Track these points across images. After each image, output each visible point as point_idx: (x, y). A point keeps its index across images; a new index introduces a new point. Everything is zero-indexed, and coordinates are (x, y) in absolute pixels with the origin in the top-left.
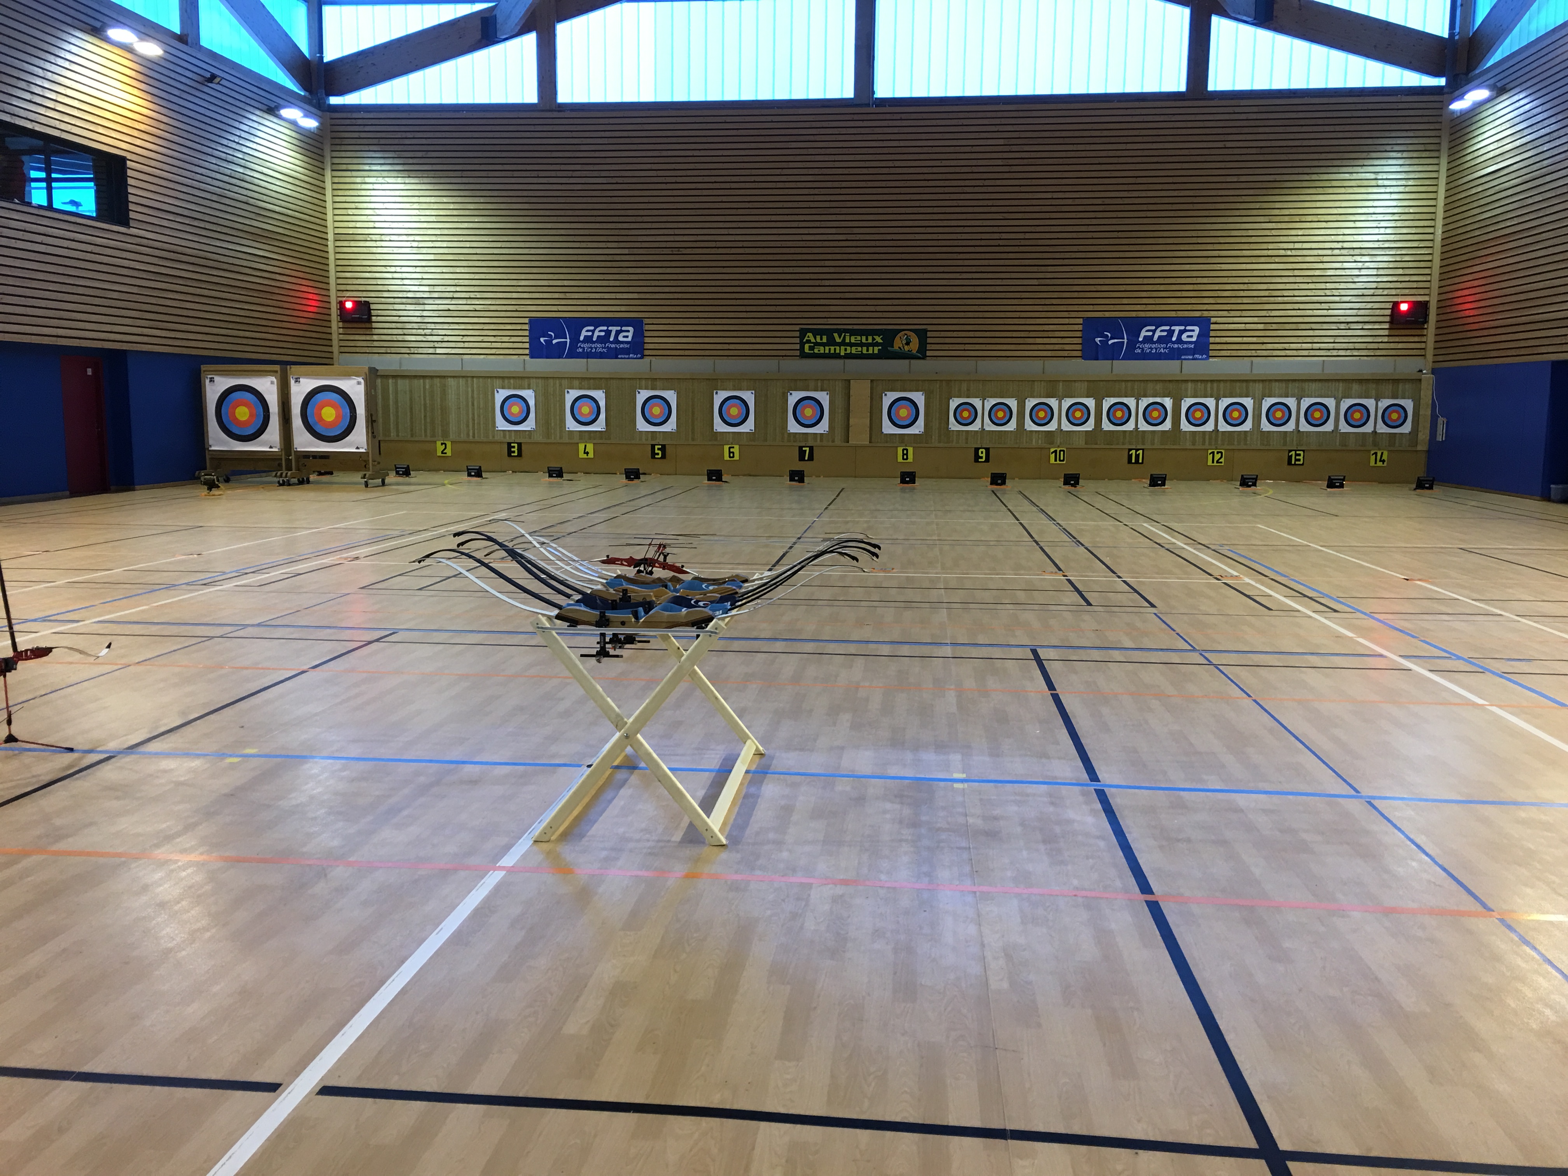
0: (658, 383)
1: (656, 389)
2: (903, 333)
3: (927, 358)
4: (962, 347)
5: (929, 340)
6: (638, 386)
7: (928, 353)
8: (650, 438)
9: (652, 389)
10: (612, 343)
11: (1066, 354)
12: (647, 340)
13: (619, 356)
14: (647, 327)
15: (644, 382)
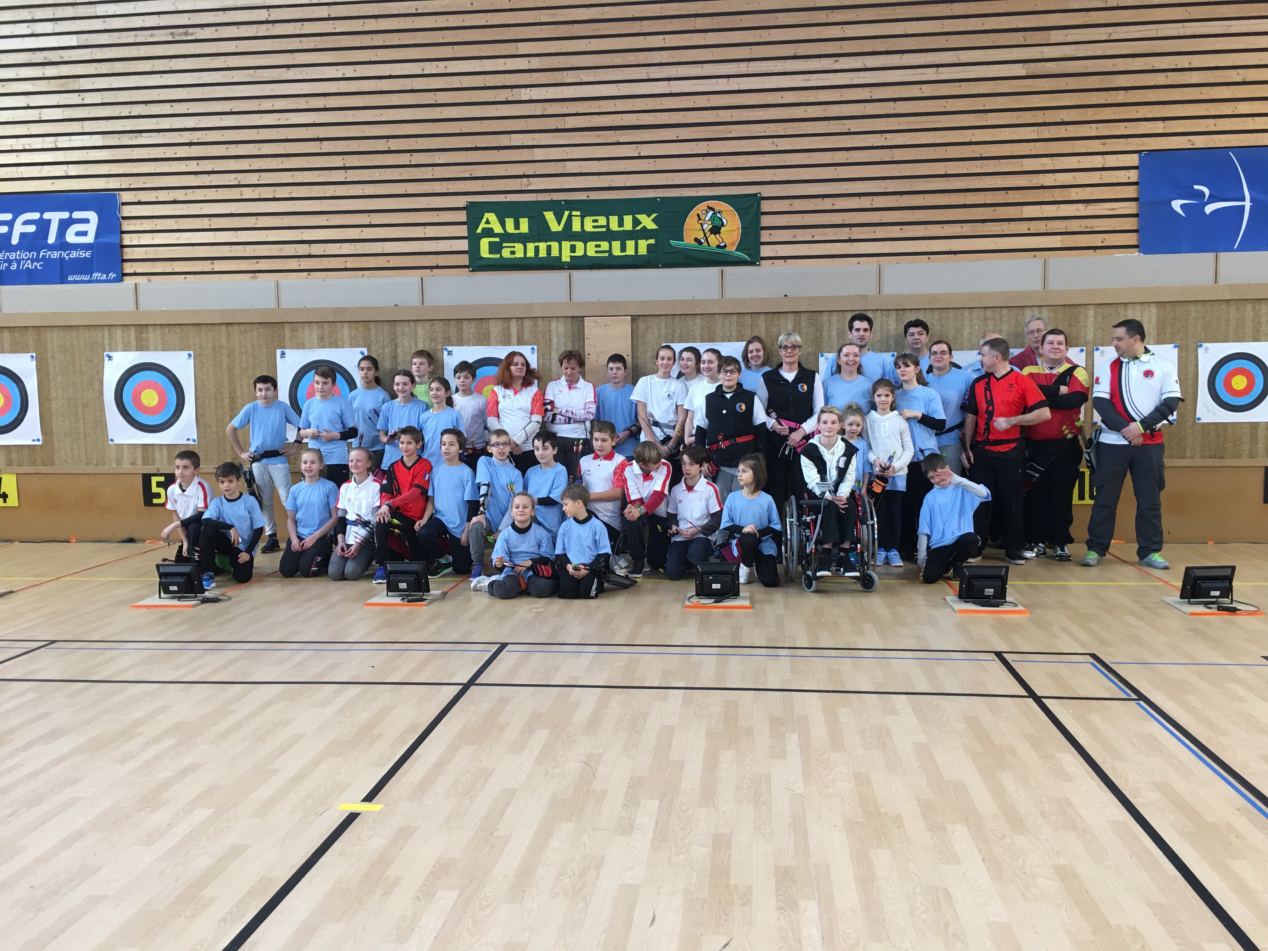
0: (153, 336)
1: (147, 349)
2: (703, 205)
3: (763, 262)
4: (844, 233)
5: (766, 221)
6: (107, 342)
7: (765, 251)
8: (139, 461)
9: (140, 347)
10: (51, 248)
11: (1096, 240)
12: (127, 240)
13: (70, 278)
14: (127, 211)
15: (119, 333)
